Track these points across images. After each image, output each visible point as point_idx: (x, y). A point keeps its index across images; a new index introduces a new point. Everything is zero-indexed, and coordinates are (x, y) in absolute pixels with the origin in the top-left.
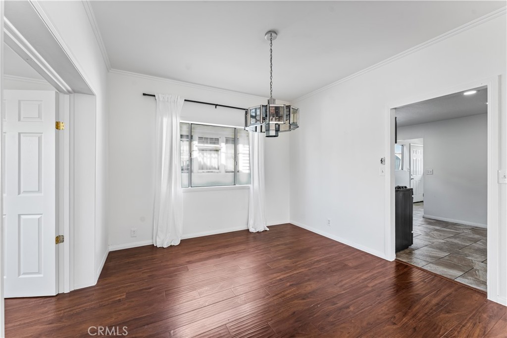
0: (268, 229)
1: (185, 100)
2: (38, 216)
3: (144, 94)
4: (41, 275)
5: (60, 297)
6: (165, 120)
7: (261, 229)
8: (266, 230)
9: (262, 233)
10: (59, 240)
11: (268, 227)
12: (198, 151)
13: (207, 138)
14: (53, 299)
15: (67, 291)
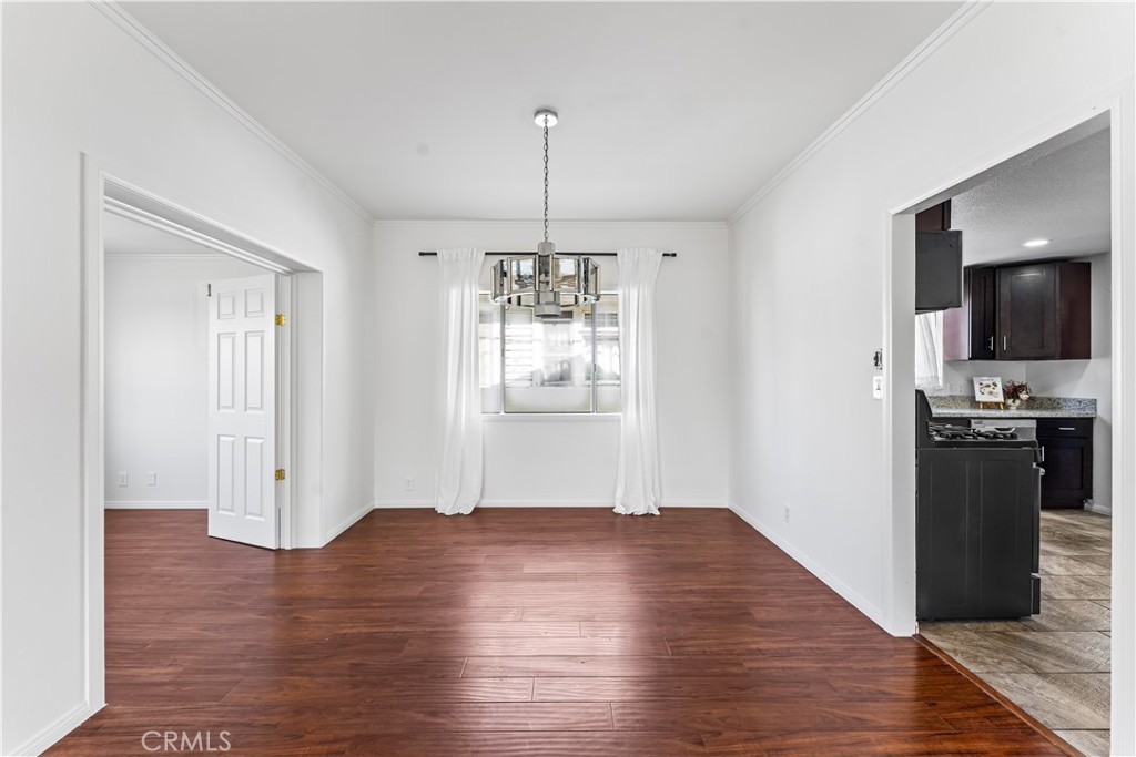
0: (658, 513)
1: (487, 254)
2: (260, 441)
3: (421, 254)
4: (262, 519)
5: (279, 552)
6: (454, 294)
7: (640, 510)
8: (652, 515)
9: (641, 519)
10: (280, 475)
11: (660, 509)
12: (584, 342)
13: (604, 315)
14: (273, 553)
15: (288, 548)
